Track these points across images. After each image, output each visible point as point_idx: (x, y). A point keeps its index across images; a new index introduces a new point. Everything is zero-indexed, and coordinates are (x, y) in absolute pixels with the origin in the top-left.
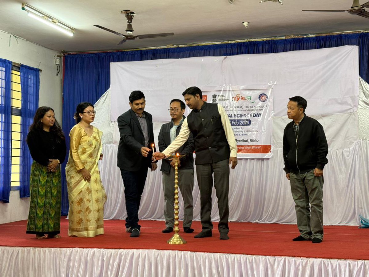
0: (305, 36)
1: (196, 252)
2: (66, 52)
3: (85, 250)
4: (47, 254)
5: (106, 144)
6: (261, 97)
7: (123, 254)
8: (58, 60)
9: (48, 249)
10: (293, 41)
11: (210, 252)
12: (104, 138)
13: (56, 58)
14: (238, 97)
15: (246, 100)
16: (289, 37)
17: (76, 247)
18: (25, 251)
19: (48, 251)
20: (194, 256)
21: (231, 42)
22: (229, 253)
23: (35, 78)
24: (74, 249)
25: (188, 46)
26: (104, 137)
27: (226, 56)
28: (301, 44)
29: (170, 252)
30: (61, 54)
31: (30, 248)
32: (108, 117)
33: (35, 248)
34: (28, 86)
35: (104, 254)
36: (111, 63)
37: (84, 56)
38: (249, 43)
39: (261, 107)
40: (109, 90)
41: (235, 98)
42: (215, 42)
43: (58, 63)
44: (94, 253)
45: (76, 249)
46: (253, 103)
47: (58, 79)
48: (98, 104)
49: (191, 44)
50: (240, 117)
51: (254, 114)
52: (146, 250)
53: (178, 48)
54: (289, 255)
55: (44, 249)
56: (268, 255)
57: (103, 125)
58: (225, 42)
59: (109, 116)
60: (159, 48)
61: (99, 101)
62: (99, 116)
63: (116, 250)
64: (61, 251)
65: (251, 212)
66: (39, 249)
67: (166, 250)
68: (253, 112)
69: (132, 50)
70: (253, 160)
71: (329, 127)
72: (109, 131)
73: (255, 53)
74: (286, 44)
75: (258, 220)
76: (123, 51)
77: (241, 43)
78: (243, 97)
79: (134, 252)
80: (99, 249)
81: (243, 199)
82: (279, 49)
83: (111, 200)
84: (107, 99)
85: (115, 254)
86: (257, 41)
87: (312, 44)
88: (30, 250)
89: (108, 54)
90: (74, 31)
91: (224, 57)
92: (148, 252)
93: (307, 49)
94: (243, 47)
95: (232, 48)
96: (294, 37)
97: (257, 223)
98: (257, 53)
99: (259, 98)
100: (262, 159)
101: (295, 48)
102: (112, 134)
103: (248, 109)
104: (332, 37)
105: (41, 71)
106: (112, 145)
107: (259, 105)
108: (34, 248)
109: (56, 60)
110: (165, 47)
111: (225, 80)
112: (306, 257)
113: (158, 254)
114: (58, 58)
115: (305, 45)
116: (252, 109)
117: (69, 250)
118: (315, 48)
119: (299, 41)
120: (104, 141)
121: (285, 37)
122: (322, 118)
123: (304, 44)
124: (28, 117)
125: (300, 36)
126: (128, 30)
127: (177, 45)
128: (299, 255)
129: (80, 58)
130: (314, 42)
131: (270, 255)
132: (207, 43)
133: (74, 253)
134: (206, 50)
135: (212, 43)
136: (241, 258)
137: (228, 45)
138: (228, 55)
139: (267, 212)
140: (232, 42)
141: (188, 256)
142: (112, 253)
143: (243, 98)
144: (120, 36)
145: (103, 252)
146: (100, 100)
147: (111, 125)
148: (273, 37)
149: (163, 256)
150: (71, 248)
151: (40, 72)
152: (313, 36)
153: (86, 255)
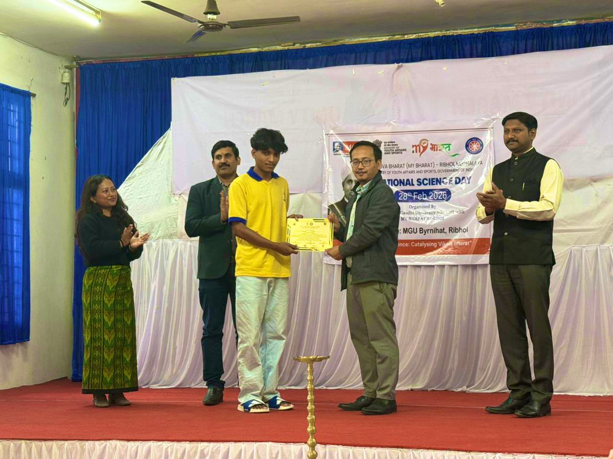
0: (555, 25)
1: (355, 446)
2: (83, 59)
3: (131, 444)
4: (55, 454)
5: (163, 238)
6: (471, 144)
7: (208, 451)
8: (67, 75)
9: (57, 444)
10: (532, 33)
11: (382, 447)
12: (159, 227)
13: (62, 71)
14: (425, 145)
15: (440, 150)
16: (525, 25)
17: (112, 439)
18: (11, 448)
19: (58, 447)
20: (349, 454)
21: (409, 38)
22: (421, 449)
23: (22, 111)
24: (108, 443)
25: (324, 45)
26: (160, 225)
27: (400, 64)
28: (547, 39)
29: (301, 446)
30: (72, 62)
31: (20, 441)
32: (168, 184)
33: (30, 441)
34: (8, 125)
35: (169, 453)
36: (172, 79)
37: (117, 66)
38: (444, 38)
39: (471, 163)
40: (169, 133)
41: (418, 147)
42: (378, 38)
43: (66, 80)
44: (149, 451)
45: (114, 443)
46: (454, 156)
47: (66, 113)
48: (146, 160)
49: (329, 41)
50: (430, 185)
51: (456, 178)
52: (254, 443)
53: (304, 49)
54: (543, 451)
55: (49, 443)
56: (499, 452)
57: (157, 201)
58: (397, 37)
59: (170, 184)
60: (266, 49)
61: (149, 155)
62: (148, 184)
63: (194, 444)
64: (82, 447)
65: (451, 371)
66: (38, 443)
67: (294, 443)
68: (454, 175)
69: (213, 54)
70: (456, 268)
71: (606, 203)
72: (169, 214)
73: (456, 58)
74: (518, 41)
75: (468, 387)
76: (195, 56)
77: (429, 38)
78: (434, 145)
79: (229, 449)
80: (160, 443)
81: (436, 345)
82: (504, 49)
83: (175, 349)
84: (164, 151)
85: (191, 453)
86: (461, 35)
87: (569, 39)
88: (20, 445)
89: (165, 62)
90: (100, 16)
91: (396, 65)
92: (257, 447)
93: (559, 49)
94: (432, 47)
95: (410, 48)
96: (534, 26)
97: (465, 392)
98: (460, 58)
99: (467, 146)
100: (472, 265)
101: (535, 47)
102: (174, 218)
103: (444, 168)
104: (609, 26)
105: (34, 95)
106: (176, 240)
107: (467, 161)
108: (28, 441)
109: (62, 75)
110: (279, 48)
111: (399, 110)
112: (577, 456)
113: (278, 453)
114: (67, 70)
115: (555, 42)
116: (453, 168)
117: (98, 445)
118: (575, 47)
119: (543, 33)
120: (160, 232)
121: (516, 26)
122: (592, 185)
123: (552, 40)
124: (10, 187)
125: (545, 23)
126: (209, 11)
127: (301, 44)
128: (561, 452)
129: (110, 70)
130: (573, 37)
131: (503, 452)
132: (361, 39)
133: (109, 450)
134: (360, 52)
135: (370, 39)
136: (444, 457)
137: (402, 44)
138: (403, 62)
139: (485, 370)
140: (411, 37)
141: (338, 454)
142: (184, 451)
143: (434, 148)
144: (193, 23)
145: (167, 448)
146: (151, 152)
147: (173, 201)
148: (492, 26)
149: (287, 454)
150: (103, 442)
151: (31, 97)
152: (570, 23)
153: (133, 454)
